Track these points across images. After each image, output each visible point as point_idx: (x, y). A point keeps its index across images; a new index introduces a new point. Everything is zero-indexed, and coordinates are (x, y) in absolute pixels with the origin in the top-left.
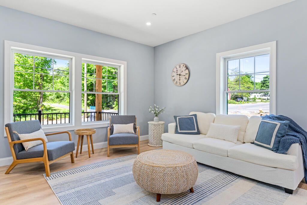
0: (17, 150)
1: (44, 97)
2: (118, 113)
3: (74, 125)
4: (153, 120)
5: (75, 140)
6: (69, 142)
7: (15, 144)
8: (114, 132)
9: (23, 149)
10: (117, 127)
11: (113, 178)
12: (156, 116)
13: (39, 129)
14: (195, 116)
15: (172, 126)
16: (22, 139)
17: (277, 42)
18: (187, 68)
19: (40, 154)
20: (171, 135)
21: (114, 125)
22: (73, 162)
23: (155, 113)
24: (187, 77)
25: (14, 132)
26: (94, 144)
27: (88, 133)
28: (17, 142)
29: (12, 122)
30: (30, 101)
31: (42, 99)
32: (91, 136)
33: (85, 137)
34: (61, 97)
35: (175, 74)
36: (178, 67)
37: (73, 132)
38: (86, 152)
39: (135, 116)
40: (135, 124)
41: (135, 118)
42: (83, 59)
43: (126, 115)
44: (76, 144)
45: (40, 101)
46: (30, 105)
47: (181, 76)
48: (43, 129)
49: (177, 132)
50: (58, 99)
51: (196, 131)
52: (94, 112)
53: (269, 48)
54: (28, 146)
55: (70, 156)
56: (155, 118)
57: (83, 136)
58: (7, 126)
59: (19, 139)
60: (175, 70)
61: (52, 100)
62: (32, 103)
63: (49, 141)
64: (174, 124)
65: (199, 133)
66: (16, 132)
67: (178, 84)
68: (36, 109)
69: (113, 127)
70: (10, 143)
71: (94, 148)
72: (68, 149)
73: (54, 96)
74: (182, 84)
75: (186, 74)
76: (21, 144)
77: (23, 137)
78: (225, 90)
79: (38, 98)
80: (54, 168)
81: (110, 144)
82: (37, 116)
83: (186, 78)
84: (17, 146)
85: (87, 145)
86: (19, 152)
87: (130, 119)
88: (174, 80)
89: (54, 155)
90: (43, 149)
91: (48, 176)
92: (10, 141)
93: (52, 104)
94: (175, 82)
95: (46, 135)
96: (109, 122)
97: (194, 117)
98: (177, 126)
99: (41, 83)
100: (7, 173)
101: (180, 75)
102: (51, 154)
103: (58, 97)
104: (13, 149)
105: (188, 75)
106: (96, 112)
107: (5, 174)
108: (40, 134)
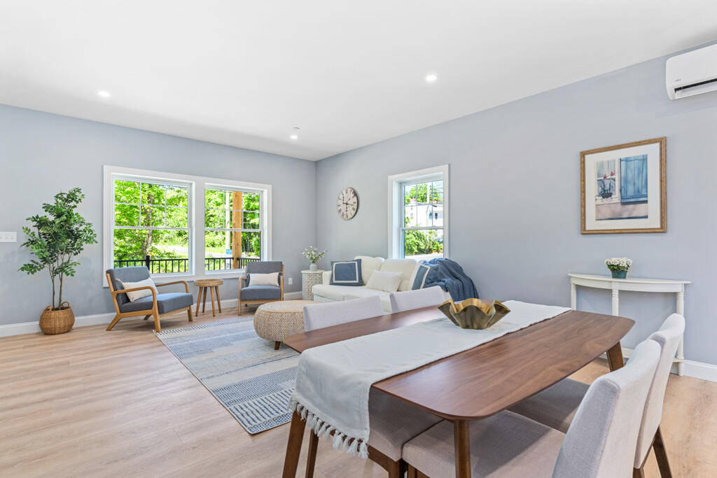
0: (121, 302)
1: (155, 236)
2: (260, 259)
3: (194, 274)
4: (308, 269)
5: (194, 292)
6: (185, 294)
7: (118, 294)
8: (250, 284)
9: (128, 300)
10: (255, 278)
11: (235, 334)
12: (313, 262)
13: (147, 277)
14: (359, 261)
15: (327, 275)
16: (126, 288)
17: (449, 165)
18: (355, 194)
19: (149, 306)
20: (325, 287)
21: (251, 275)
22: (190, 320)
23: (312, 258)
24: (356, 208)
25: (117, 279)
26: (221, 302)
27: (215, 284)
28: (120, 291)
29: (112, 268)
30: (130, 241)
31: (150, 238)
32: (216, 287)
33: (209, 289)
34: (186, 233)
35: (340, 202)
36: (344, 192)
37: (192, 284)
38: (210, 311)
39: (281, 263)
40: (280, 274)
41: (282, 266)
42: (206, 184)
43: (271, 260)
44: (195, 298)
45: (147, 242)
46: (131, 249)
47: (348, 206)
48: (153, 279)
49: (332, 283)
50: (180, 238)
51: (357, 281)
52: (230, 258)
53: (442, 173)
54: (134, 296)
55: (186, 312)
56: (312, 266)
57: (206, 288)
58: (108, 272)
59: (123, 288)
60: (341, 197)
61: (170, 239)
62: (134, 246)
63: (160, 293)
64: (329, 273)
65: (361, 283)
66: (119, 280)
67: (345, 216)
68: (140, 255)
69: (249, 277)
70: (112, 293)
71: (222, 308)
72: (185, 302)
73: (174, 232)
74: (350, 216)
75: (354, 203)
76: (125, 294)
77: (128, 285)
78: (400, 226)
79: (144, 236)
80: (165, 325)
81: (242, 300)
82: (144, 263)
83: (353, 209)
84: (120, 297)
85: (211, 303)
86: (123, 303)
87: (276, 267)
88: (340, 211)
89: (166, 308)
90: (152, 300)
91: (158, 331)
92: (113, 290)
93: (169, 246)
94: (341, 214)
95: (157, 286)
96: (245, 272)
97: (356, 262)
98: (332, 275)
99: (148, 210)
100: (109, 329)
101: (347, 204)
102: (162, 306)
103: (180, 234)
104: (115, 300)
105: (356, 204)
106: (233, 258)
107: (107, 330)
108: (149, 282)
